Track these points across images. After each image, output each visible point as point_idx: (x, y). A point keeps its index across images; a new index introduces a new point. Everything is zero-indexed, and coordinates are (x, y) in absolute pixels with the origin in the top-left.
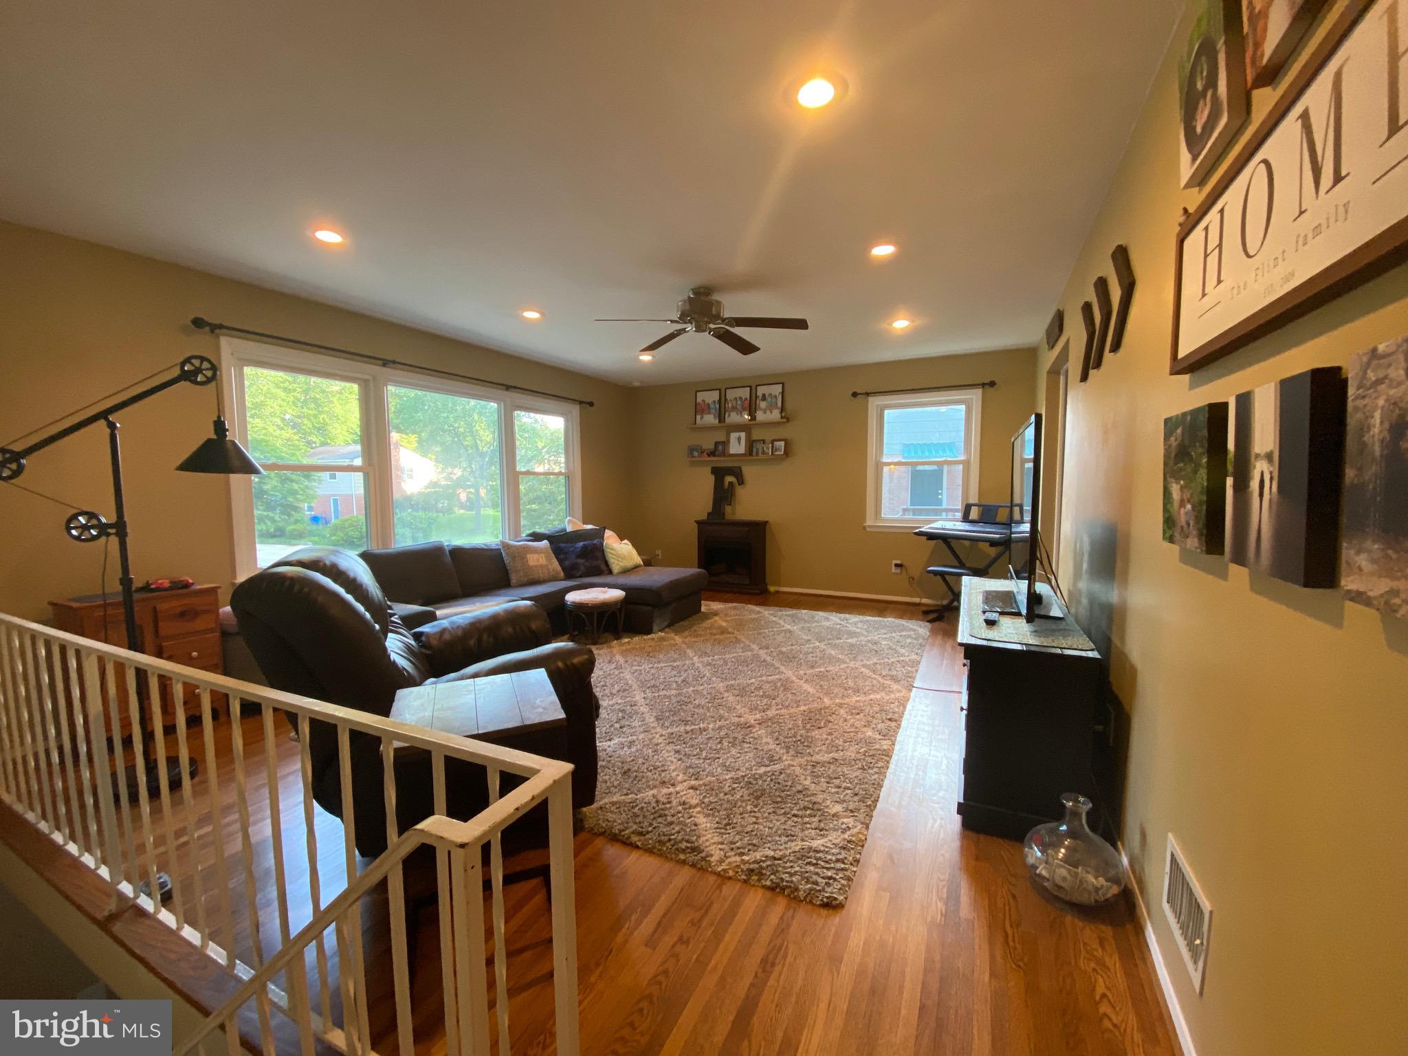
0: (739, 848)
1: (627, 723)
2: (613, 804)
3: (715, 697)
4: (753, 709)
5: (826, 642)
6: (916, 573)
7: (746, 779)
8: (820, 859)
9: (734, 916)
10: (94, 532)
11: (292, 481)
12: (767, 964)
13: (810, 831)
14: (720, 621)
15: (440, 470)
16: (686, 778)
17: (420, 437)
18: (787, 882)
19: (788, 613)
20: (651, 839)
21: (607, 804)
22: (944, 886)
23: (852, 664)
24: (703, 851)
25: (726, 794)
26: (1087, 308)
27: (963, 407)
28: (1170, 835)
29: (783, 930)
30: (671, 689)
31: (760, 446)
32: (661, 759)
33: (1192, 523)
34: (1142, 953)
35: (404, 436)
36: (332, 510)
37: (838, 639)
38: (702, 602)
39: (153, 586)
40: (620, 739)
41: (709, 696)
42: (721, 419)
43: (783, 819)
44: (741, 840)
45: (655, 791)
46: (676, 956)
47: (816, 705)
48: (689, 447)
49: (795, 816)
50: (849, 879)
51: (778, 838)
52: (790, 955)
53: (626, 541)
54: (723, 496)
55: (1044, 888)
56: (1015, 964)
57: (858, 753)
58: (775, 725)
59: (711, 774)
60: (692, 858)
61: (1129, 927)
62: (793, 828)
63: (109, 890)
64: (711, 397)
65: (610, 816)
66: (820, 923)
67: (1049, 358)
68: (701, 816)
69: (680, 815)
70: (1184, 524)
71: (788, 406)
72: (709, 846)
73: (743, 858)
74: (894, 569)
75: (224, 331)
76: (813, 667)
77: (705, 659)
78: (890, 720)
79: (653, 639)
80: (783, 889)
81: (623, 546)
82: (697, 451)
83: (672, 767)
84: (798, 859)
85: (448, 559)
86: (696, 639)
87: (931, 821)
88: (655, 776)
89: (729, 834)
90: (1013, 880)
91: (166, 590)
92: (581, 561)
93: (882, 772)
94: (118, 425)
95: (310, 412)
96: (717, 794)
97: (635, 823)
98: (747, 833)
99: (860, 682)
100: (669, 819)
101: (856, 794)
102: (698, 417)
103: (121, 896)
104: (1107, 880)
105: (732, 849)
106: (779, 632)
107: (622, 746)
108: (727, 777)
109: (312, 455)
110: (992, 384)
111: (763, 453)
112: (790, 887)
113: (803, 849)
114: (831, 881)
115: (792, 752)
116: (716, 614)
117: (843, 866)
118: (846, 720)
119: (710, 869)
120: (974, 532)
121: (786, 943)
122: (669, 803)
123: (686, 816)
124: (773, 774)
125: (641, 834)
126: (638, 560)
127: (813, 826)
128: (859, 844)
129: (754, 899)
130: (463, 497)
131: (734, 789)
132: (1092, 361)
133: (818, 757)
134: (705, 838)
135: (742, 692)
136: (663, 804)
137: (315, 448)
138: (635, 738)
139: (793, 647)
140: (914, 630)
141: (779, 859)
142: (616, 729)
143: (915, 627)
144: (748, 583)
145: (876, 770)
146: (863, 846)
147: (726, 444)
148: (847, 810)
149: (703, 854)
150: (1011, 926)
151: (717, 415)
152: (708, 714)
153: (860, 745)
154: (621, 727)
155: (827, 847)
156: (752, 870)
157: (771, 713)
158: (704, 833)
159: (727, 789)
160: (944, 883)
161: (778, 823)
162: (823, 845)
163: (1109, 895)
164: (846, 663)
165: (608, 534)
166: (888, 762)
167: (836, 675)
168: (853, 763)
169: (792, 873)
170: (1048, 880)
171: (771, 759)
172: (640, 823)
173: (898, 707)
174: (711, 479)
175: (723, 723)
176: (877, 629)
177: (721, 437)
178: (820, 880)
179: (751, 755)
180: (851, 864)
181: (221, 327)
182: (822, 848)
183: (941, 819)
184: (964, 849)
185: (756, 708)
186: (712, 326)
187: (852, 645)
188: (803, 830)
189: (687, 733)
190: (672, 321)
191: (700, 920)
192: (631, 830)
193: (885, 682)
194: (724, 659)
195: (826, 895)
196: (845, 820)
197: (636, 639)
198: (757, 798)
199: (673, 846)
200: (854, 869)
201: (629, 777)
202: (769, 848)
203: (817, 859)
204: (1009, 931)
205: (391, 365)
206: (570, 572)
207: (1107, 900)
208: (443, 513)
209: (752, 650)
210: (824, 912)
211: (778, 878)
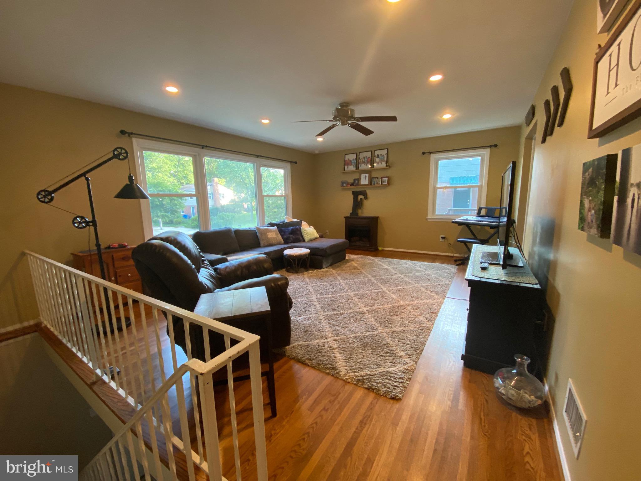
0: (354, 369)
1: (308, 309)
2: (299, 345)
3: (349, 299)
4: (366, 305)
5: (404, 274)
6: (452, 242)
7: (360, 338)
8: (392, 377)
9: (350, 400)
10: (84, 225)
11: (174, 200)
12: (363, 423)
13: (388, 363)
14: (354, 264)
15: (235, 194)
16: (332, 335)
17: (226, 180)
18: (375, 386)
19: (387, 260)
20: (315, 362)
21: (296, 345)
22: (451, 394)
23: (416, 285)
24: (337, 369)
25: (350, 344)
26: (547, 103)
27: (480, 158)
28: (570, 380)
29: (371, 408)
30: (329, 294)
31: (375, 180)
32: (322, 326)
33: (594, 220)
34: (551, 434)
35: (220, 179)
36: (192, 212)
37: (410, 273)
38: (346, 255)
39: (111, 247)
40: (304, 316)
41: (346, 298)
42: (357, 168)
43: (376, 357)
44: (355, 365)
45: (318, 341)
46: (321, 416)
47: (396, 304)
48: (341, 182)
49: (381, 356)
50: (405, 387)
51: (372, 366)
52: (373, 420)
53: (311, 227)
54: (357, 205)
55: (503, 399)
56: (484, 434)
57: (415, 328)
58: (376, 313)
59: (344, 334)
60: (332, 372)
61: (545, 420)
62: (380, 362)
63: (92, 372)
64: (352, 157)
65: (298, 351)
66: (389, 406)
67: (527, 131)
68: (338, 353)
69: (328, 352)
70: (590, 221)
71: (390, 160)
72: (340, 367)
73: (356, 374)
74: (441, 240)
75: (134, 135)
76: (397, 286)
77: (346, 281)
78: (432, 313)
79: (323, 271)
80: (373, 389)
81: (310, 229)
82: (345, 183)
83: (327, 330)
84: (381, 376)
85: (233, 235)
86: (342, 272)
87: (448, 362)
88: (318, 334)
89: (350, 362)
90: (487, 393)
91: (117, 248)
92: (291, 236)
93: (426, 338)
94: (90, 179)
95: (181, 170)
96: (346, 343)
97: (308, 355)
98: (358, 362)
99: (419, 294)
100: (323, 354)
101: (412, 347)
102: (346, 167)
103: (97, 375)
104: (536, 398)
105: (351, 369)
106: (382, 269)
107: (305, 319)
108: (351, 336)
109: (182, 189)
110: (496, 146)
111: (377, 184)
112: (377, 389)
113: (384, 372)
114: (396, 388)
115: (383, 326)
116: (352, 260)
117: (402, 381)
118: (410, 312)
119: (340, 378)
120: (482, 221)
121: (372, 415)
122: (324, 346)
123: (331, 353)
124: (373, 336)
125: (310, 360)
126: (316, 235)
127: (390, 361)
128: (412, 371)
129: (359, 393)
130: (245, 206)
131: (354, 342)
132: (548, 132)
133: (395, 329)
134: (339, 364)
135: (362, 297)
136: (321, 347)
137: (184, 185)
138: (311, 316)
139: (388, 277)
140: (449, 269)
141: (372, 376)
142: (303, 312)
143: (449, 268)
144: (369, 246)
145: (423, 336)
146: (413, 372)
147: (359, 180)
148: (407, 354)
149: (337, 371)
150: (484, 416)
151: (355, 165)
152: (345, 307)
153: (416, 324)
154: (305, 311)
155: (396, 371)
156: (359, 380)
157: (375, 307)
158: (338, 361)
159: (351, 341)
160: (452, 392)
161: (373, 359)
162: (394, 370)
163: (536, 404)
164: (413, 285)
165: (304, 223)
166: (429, 333)
167: (408, 290)
168: (412, 332)
169: (378, 383)
170: (504, 395)
171: (373, 329)
172: (310, 355)
173: (437, 306)
174: (352, 197)
175: (352, 311)
176: (430, 268)
177: (357, 177)
178: (391, 387)
179: (363, 326)
180: (407, 380)
181: (132, 133)
182: (393, 372)
183: (454, 361)
184: (464, 376)
185: (368, 305)
186: (349, 122)
187: (417, 276)
188: (385, 363)
189: (335, 315)
190: (330, 121)
191: (334, 401)
192: (306, 358)
193: (432, 294)
194: (354, 282)
195: (393, 394)
196: (406, 359)
197: (315, 271)
198: (365, 347)
199: (324, 366)
200: (408, 382)
201: (307, 333)
202: (368, 370)
203: (390, 377)
204: (482, 417)
205: (205, 148)
206: (286, 241)
207: (535, 407)
208: (237, 213)
209: (368, 278)
210: (392, 401)
211: (371, 384)
